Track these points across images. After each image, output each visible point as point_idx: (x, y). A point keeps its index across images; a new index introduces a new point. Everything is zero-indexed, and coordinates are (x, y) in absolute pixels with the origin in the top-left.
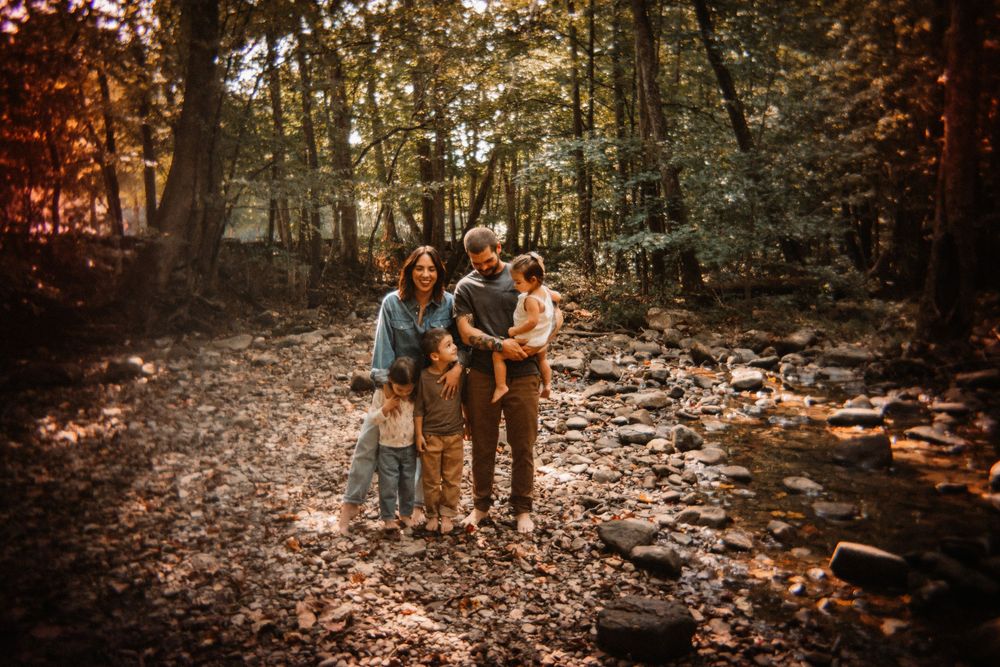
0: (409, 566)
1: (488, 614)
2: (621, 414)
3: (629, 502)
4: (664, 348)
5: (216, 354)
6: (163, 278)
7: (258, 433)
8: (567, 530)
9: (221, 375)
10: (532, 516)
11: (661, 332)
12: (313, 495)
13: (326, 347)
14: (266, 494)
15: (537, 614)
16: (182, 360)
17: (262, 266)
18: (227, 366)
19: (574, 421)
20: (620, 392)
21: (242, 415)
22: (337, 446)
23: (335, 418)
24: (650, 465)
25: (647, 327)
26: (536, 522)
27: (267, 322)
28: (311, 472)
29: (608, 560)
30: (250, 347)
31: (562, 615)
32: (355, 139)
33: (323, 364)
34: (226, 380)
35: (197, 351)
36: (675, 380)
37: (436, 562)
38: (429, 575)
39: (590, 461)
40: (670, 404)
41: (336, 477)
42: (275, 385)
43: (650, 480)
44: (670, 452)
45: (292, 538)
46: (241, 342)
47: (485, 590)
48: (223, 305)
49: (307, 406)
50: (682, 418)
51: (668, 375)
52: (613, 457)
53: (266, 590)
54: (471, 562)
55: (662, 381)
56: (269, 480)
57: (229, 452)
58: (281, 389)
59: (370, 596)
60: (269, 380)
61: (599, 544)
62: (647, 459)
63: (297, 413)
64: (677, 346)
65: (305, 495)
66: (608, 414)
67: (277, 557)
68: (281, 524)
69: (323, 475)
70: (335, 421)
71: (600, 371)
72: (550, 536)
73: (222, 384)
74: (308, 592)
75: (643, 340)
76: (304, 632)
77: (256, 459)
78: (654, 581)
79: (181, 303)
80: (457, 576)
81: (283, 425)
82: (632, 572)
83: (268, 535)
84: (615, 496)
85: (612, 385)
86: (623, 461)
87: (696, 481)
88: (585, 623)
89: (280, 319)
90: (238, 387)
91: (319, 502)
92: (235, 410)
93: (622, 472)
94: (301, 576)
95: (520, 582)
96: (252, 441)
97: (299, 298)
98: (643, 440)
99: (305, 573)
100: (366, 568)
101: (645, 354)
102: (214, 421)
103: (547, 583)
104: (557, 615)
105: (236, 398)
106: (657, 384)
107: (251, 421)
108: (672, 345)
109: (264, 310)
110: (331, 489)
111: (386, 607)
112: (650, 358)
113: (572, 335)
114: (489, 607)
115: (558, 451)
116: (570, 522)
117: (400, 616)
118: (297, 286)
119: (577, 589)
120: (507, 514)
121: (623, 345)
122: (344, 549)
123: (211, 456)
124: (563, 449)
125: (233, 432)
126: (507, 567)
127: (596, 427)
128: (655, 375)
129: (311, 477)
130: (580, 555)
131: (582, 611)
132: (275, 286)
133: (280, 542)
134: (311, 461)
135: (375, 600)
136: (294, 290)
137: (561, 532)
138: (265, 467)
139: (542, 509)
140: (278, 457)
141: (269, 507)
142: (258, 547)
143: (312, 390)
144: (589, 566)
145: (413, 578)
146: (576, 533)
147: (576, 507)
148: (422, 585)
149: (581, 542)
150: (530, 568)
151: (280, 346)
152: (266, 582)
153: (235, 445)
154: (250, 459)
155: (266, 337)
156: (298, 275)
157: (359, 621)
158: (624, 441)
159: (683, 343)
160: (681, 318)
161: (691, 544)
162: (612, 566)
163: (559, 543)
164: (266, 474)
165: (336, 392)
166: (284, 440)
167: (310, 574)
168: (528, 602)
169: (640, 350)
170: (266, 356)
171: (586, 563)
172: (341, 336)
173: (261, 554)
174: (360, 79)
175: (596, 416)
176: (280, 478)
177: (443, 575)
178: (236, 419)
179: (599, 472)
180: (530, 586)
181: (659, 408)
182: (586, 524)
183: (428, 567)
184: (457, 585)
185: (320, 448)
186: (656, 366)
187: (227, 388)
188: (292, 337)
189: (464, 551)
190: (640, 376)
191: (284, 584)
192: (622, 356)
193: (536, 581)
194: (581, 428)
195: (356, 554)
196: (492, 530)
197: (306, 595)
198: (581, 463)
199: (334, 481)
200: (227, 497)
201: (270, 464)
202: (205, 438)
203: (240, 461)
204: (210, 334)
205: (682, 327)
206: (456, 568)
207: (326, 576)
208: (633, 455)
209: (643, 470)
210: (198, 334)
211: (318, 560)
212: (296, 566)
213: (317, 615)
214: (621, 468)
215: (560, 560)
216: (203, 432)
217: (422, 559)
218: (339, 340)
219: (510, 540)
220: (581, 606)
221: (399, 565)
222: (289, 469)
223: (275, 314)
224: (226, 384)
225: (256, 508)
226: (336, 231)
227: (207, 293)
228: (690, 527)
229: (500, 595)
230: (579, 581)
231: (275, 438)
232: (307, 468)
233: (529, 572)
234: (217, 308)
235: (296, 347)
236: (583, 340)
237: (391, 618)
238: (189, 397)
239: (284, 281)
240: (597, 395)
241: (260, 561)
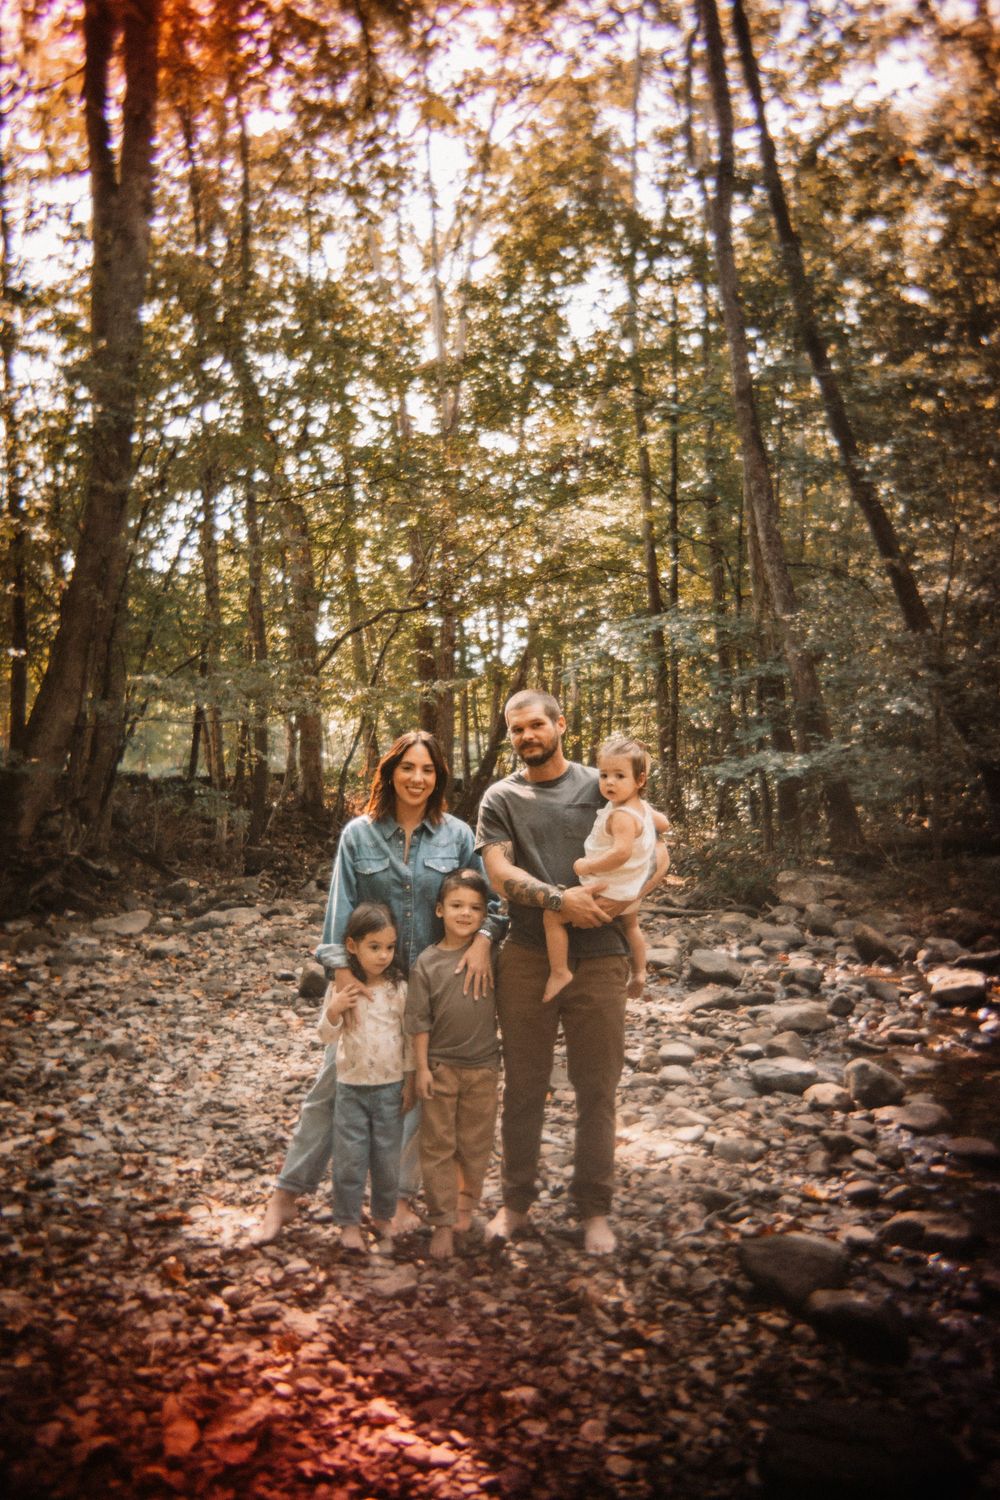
0: (384, 1318)
1: (537, 1428)
2: (752, 1040)
3: (788, 1199)
4: (807, 933)
5: (94, 941)
6: (26, 828)
7: (141, 1066)
8: (679, 1251)
9: (95, 974)
10: (611, 1223)
11: (802, 910)
12: (220, 1176)
13: (265, 930)
14: (140, 1173)
15: (634, 1432)
16: (38, 950)
17: (177, 811)
18: (107, 960)
19: (671, 1049)
20: (746, 1002)
21: (118, 1036)
22: (270, 1088)
23: (270, 1040)
24: (816, 1130)
25: (776, 902)
26: (618, 1234)
27: (180, 896)
28: (221, 1134)
29: (763, 1317)
30: (146, 931)
31: (685, 1438)
32: (324, 632)
33: (257, 955)
34: (101, 981)
35: (66, 937)
36: (834, 986)
37: (435, 1311)
38: (422, 1339)
39: (707, 1120)
40: (832, 1026)
41: (263, 1143)
42: (178, 989)
43: (819, 1158)
44: (848, 1108)
45: (172, 1260)
46: (135, 922)
47: (530, 1375)
48: (115, 870)
49: (226, 1021)
50: (857, 1049)
51: (822, 978)
52: (747, 1115)
53: (112, 1368)
54: (501, 1313)
55: (812, 986)
56: (148, 1148)
57: (87, 1099)
58: (187, 994)
59: (306, 1383)
60: (170, 980)
61: (742, 1283)
62: (808, 1120)
63: (209, 1033)
64: (830, 933)
65: (206, 1176)
66: (728, 1039)
67: (141, 1296)
68: (157, 1231)
69: (240, 1139)
70: (270, 1046)
71: (707, 968)
72: (646, 1262)
73: (94, 987)
74: (190, 1373)
75: (773, 921)
76: (174, 1463)
77: (131, 1111)
78: (859, 1366)
79: (51, 866)
80: (474, 1342)
81: (182, 1053)
82: (812, 1344)
83: (132, 1251)
84: (760, 1186)
85: (731, 992)
86: (766, 1122)
87: (902, 1164)
88: (733, 1458)
89: (201, 891)
90: (119, 992)
91: (230, 1188)
92: (107, 1027)
93: (767, 1142)
94: (182, 1337)
95: (597, 1359)
96: (127, 1079)
97: (230, 861)
98: (796, 1086)
99: (189, 1332)
100: (304, 1321)
101: (779, 944)
102: (70, 1047)
103: (650, 1363)
104: (673, 1437)
105: (113, 1010)
106: (805, 991)
107: (131, 1046)
108: (820, 930)
109: (176, 878)
110: (252, 1165)
111: (337, 1408)
112: (788, 950)
113: (656, 914)
114: (537, 1412)
115: (648, 1102)
116: (682, 1236)
117: (365, 1429)
118: (229, 842)
119: (709, 1378)
120: (566, 1217)
121: (741, 930)
122: (266, 1282)
123: (56, 1105)
124: (656, 1099)
125: (98, 1064)
126: (569, 1326)
127: (711, 1062)
128: (800, 977)
129: (220, 1143)
130: (708, 1304)
131: (722, 1427)
132: (197, 842)
133: (151, 1266)
134: (224, 1115)
135: (316, 1392)
136: (224, 848)
137: (667, 1255)
138: (144, 1125)
139: (629, 1210)
140: (168, 1107)
141: (141, 1197)
142: (110, 1277)
143: (237, 996)
144: (726, 1329)
145: (391, 1346)
146: (695, 1259)
147: (691, 1207)
148: (409, 1360)
149: (708, 1278)
150: (613, 1330)
151: (193, 931)
152: (116, 1350)
153: (99, 1086)
154: (121, 1111)
155: (176, 918)
156: (231, 827)
157: (283, 1441)
158: (763, 1086)
159: (839, 926)
160: (832, 888)
161: (915, 1289)
162: (773, 1330)
163: (665, 1277)
164: (143, 1138)
165: (275, 1000)
166: (182, 1078)
167: (200, 1333)
168: (614, 1405)
169: (770, 938)
170: (170, 944)
171: (721, 1322)
172: (290, 914)
173: (113, 1292)
174: (335, 545)
175: (708, 1041)
176: (167, 1144)
177: (450, 1339)
178: (107, 1042)
179: (726, 1141)
180: (616, 1368)
181: (817, 1032)
182: (712, 1241)
183: (421, 1322)
184: (475, 1362)
185: (241, 1092)
186: (799, 962)
187: (101, 993)
188: (214, 915)
189: (485, 1289)
190: (775, 978)
191: (146, 1352)
192: (741, 947)
193: (626, 1357)
194: (685, 1062)
195: (288, 1292)
196: (536, 1248)
197: (186, 1380)
198: (692, 1124)
199: (259, 1151)
200: (70, 1179)
201: (153, 1119)
202: (53, 1075)
203: (103, 1113)
204: (91, 913)
205: (834, 903)
206: (473, 1326)
207: (229, 1338)
208: (782, 1112)
209: (804, 1139)
210: (71, 913)
211: (217, 1303)
212: (175, 1316)
213: (203, 1425)
214: (763, 1135)
215: (670, 1313)
216: (51, 1065)
217: (408, 1304)
218: (286, 919)
219: (572, 1268)
220: (718, 1417)
221: (367, 1316)
222: (185, 1128)
223: (193, 884)
224: (101, 987)
225: (118, 1200)
226: (291, 761)
227: (93, 852)
228: (909, 1254)
229: (560, 1386)
230: (709, 1359)
231: (167, 1074)
232: (216, 1126)
233: (613, 1338)
234: (104, 875)
235: (219, 931)
236: (674, 921)
237: (345, 1435)
238: (37, 1008)
239: (209, 834)
240: (708, 1006)
241: (111, 1304)
